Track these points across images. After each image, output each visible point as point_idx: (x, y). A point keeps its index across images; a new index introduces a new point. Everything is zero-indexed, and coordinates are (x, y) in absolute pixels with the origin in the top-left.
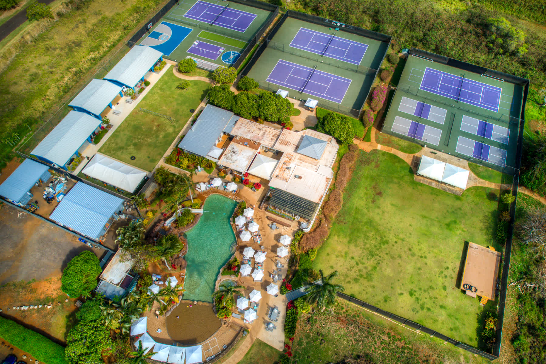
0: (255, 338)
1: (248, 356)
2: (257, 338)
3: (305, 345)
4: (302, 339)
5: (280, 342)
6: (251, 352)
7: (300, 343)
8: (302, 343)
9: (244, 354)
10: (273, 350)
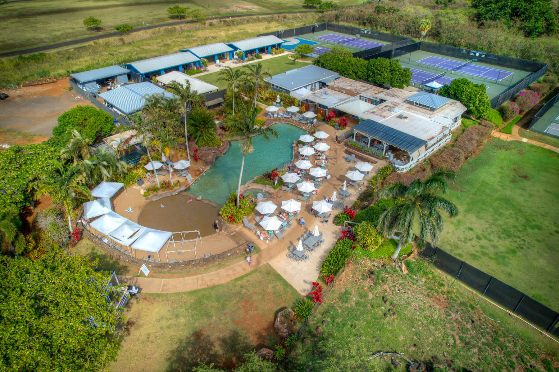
0: (264, 262)
1: (239, 283)
2: (268, 264)
3: (353, 304)
4: (350, 294)
5: (305, 282)
6: (246, 278)
7: (344, 297)
8: (347, 298)
9: (234, 277)
10: (288, 290)
